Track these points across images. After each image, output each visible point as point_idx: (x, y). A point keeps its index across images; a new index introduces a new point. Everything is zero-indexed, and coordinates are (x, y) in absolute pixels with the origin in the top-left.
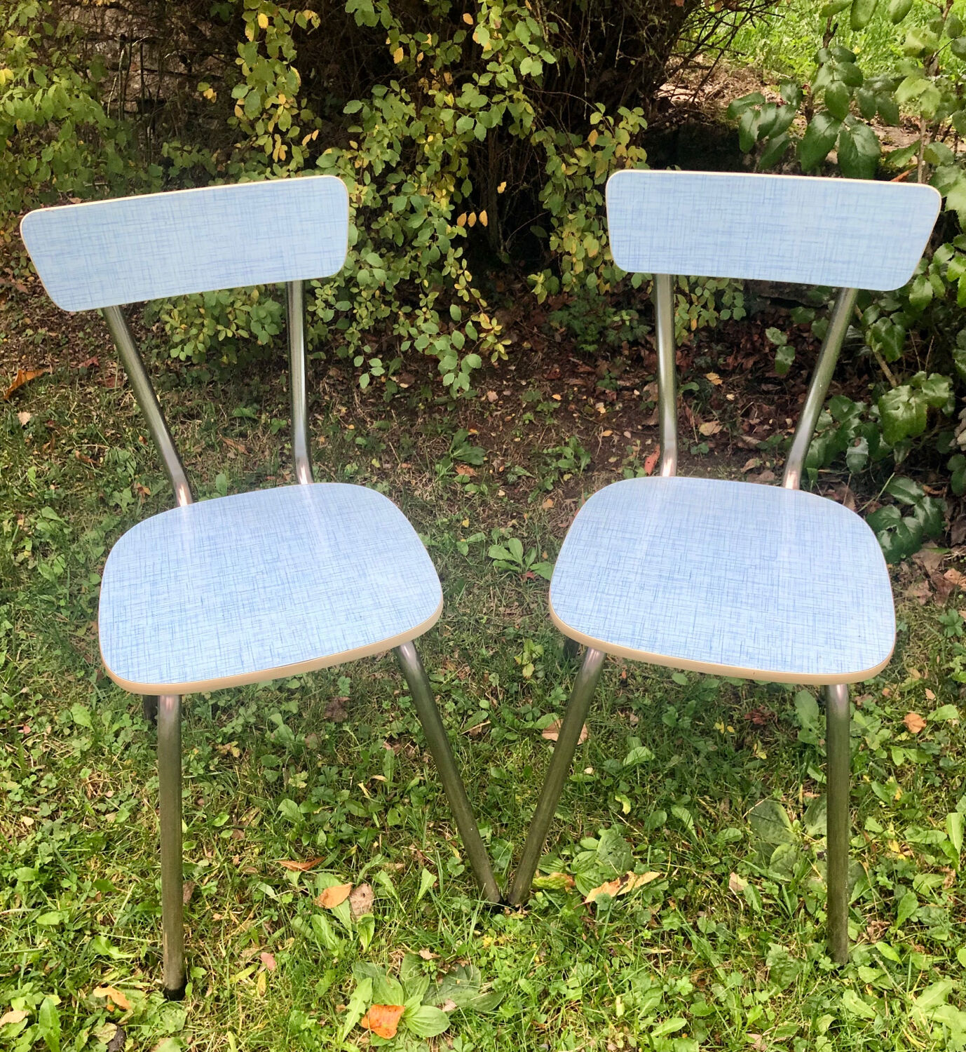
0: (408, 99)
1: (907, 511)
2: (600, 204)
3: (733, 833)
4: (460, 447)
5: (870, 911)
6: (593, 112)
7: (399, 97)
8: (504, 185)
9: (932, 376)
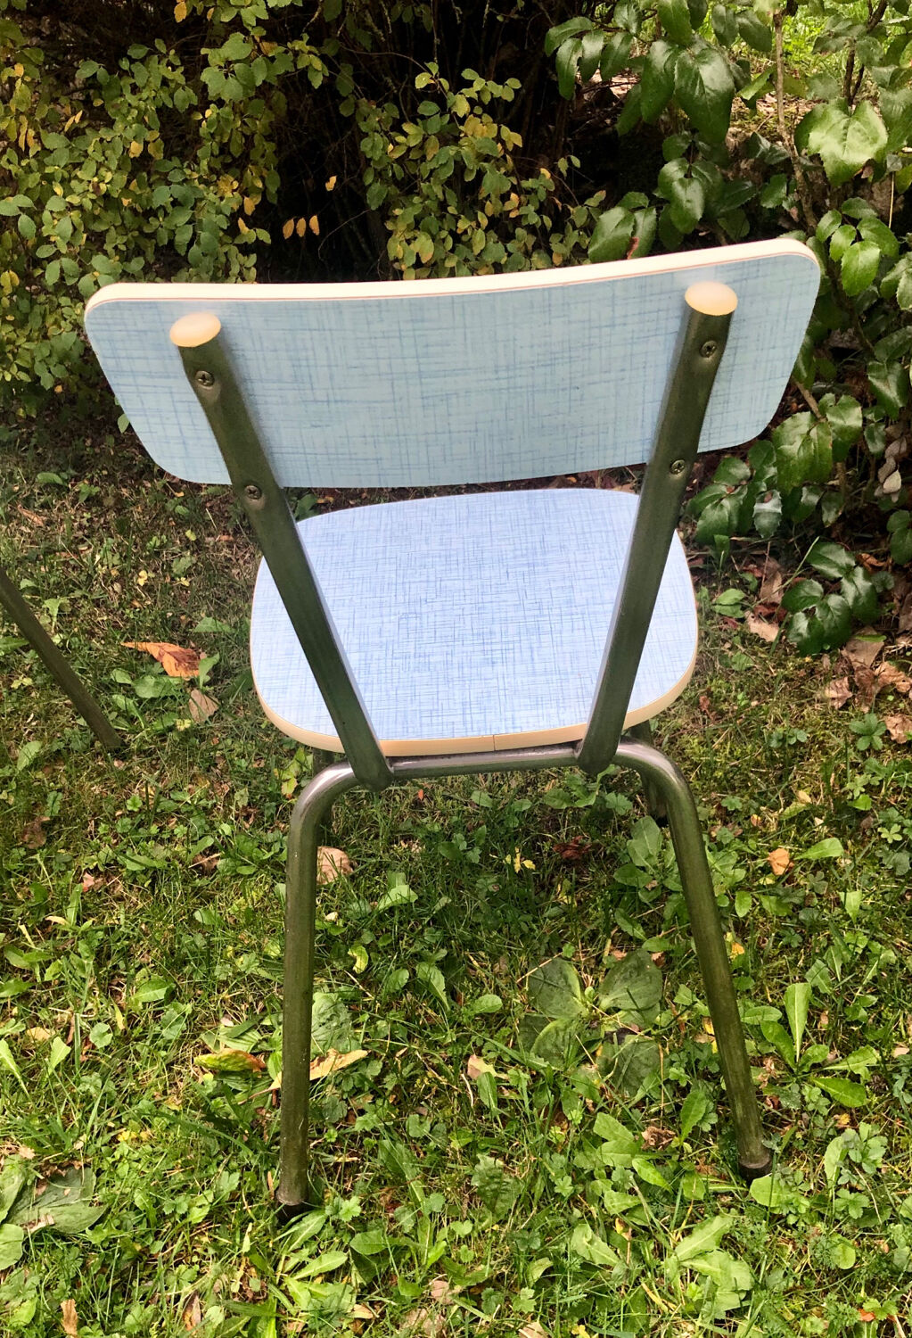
0: (178, 63)
1: (832, 586)
3: (491, 1002)
5: (657, 1114)
6: (422, 71)
7: (165, 61)
8: (333, 179)
9: (843, 398)
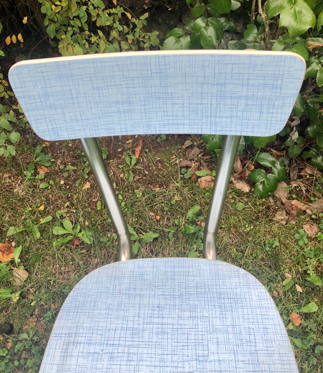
2: (80, 26)
4: (39, 156)
8: (26, 19)
